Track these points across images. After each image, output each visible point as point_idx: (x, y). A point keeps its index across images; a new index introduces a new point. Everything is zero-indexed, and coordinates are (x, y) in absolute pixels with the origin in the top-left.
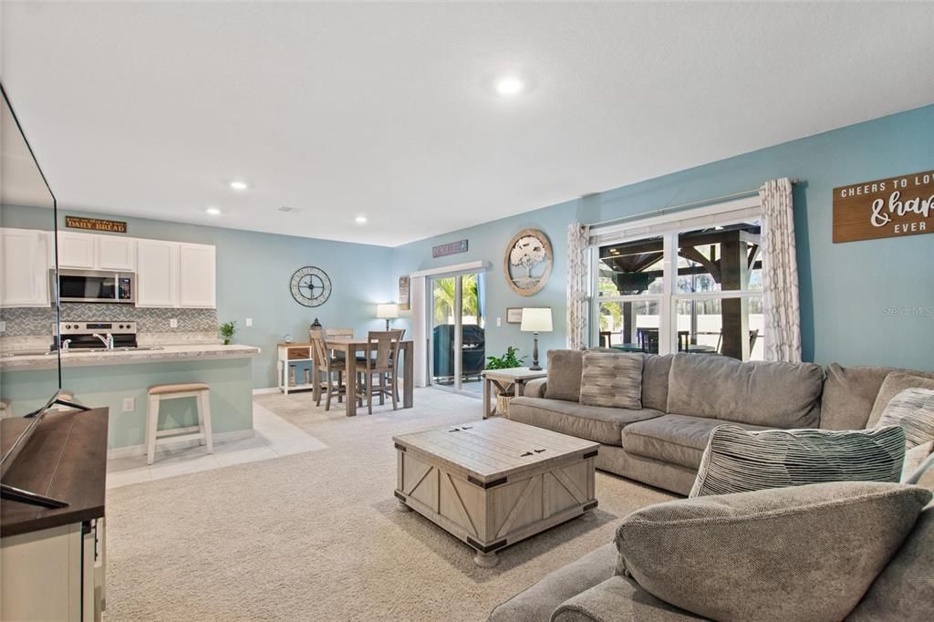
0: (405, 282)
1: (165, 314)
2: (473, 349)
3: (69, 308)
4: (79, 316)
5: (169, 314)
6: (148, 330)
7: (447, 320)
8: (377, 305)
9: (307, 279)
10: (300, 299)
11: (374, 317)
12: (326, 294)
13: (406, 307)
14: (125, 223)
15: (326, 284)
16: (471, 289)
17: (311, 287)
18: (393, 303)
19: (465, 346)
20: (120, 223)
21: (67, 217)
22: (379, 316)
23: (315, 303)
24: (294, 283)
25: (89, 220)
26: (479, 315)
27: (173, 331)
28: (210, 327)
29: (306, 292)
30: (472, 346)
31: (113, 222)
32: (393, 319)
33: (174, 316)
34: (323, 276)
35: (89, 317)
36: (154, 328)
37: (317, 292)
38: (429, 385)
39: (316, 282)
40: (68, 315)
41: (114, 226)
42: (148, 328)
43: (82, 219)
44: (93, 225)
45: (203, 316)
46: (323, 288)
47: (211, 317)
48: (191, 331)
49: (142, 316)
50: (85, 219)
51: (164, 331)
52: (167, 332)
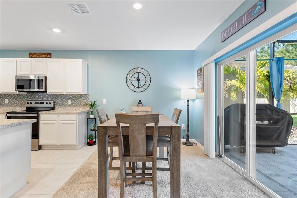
0: (201, 71)
1: (66, 97)
2: (265, 125)
3: (30, 95)
4: (34, 99)
5: (68, 97)
6: (59, 105)
7: (243, 101)
8: (180, 90)
9: (136, 76)
10: (132, 88)
11: (179, 99)
12: (148, 84)
13: (201, 90)
14: (51, 53)
15: (148, 78)
16: (264, 76)
17: (138, 80)
18: (194, 88)
19: (260, 123)
20: (48, 53)
21: (30, 53)
22: (181, 98)
23: (141, 90)
24: (129, 78)
25: (37, 53)
26: (272, 97)
27: (70, 106)
28: (86, 103)
29: (136, 83)
30: (266, 122)
31: (46, 53)
32: (194, 100)
33: (70, 98)
34: (145, 73)
35: (38, 99)
36: (62, 104)
37: (142, 83)
38: (219, 156)
39: (141, 77)
40: (30, 98)
41: (46, 55)
42: (60, 104)
43: (34, 53)
44: (39, 56)
45: (82, 98)
46: (146, 80)
47: (86, 98)
48: (77, 106)
49: (57, 98)
50: (36, 53)
51: (66, 105)
52: (67, 106)
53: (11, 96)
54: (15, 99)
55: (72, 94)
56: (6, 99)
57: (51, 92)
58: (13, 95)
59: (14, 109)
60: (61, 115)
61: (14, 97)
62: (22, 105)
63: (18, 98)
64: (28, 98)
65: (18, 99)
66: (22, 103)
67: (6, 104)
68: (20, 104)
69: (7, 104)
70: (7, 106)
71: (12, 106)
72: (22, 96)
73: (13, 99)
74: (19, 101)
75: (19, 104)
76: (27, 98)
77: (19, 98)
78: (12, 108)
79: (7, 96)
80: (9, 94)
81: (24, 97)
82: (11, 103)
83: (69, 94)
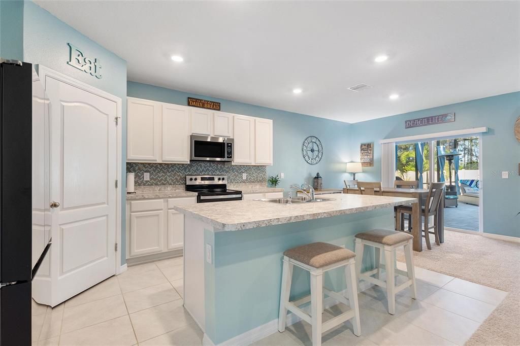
0: (368, 147)
5: (242, 170)
8: (346, 163)
9: (311, 145)
10: (307, 159)
12: (320, 155)
13: (369, 164)
14: (220, 103)
15: (320, 148)
17: (313, 151)
20: (217, 103)
21: (189, 98)
22: (347, 172)
23: (314, 162)
24: (304, 148)
25: (201, 100)
27: (244, 182)
28: (263, 179)
29: (311, 154)
31: (213, 102)
33: (244, 171)
34: (319, 143)
36: (234, 180)
37: (315, 154)
39: (315, 147)
40: (189, 171)
41: (214, 105)
42: (231, 180)
43: (197, 99)
44: (203, 104)
45: (259, 171)
46: (319, 151)
47: (263, 172)
48: (253, 182)
49: (228, 172)
50: (199, 100)
51: (239, 182)
52: (241, 182)
53: (156, 167)
54: (163, 172)
55: (247, 166)
56: (146, 172)
57: (238, 162)
58: (159, 166)
59: (162, 190)
60: (266, 194)
61: (161, 169)
62: (174, 183)
63: (168, 171)
64: (185, 171)
65: (169, 173)
66: (176, 179)
67: (146, 181)
68: (172, 180)
69: (148, 181)
70: (148, 185)
71: (156, 184)
72: (175, 167)
73: (159, 172)
74: (169, 176)
75: (170, 181)
76: (183, 171)
77: (170, 170)
78: (159, 188)
79: (147, 167)
80: (151, 163)
81: (179, 169)
82: (155, 180)
83: (244, 166)
